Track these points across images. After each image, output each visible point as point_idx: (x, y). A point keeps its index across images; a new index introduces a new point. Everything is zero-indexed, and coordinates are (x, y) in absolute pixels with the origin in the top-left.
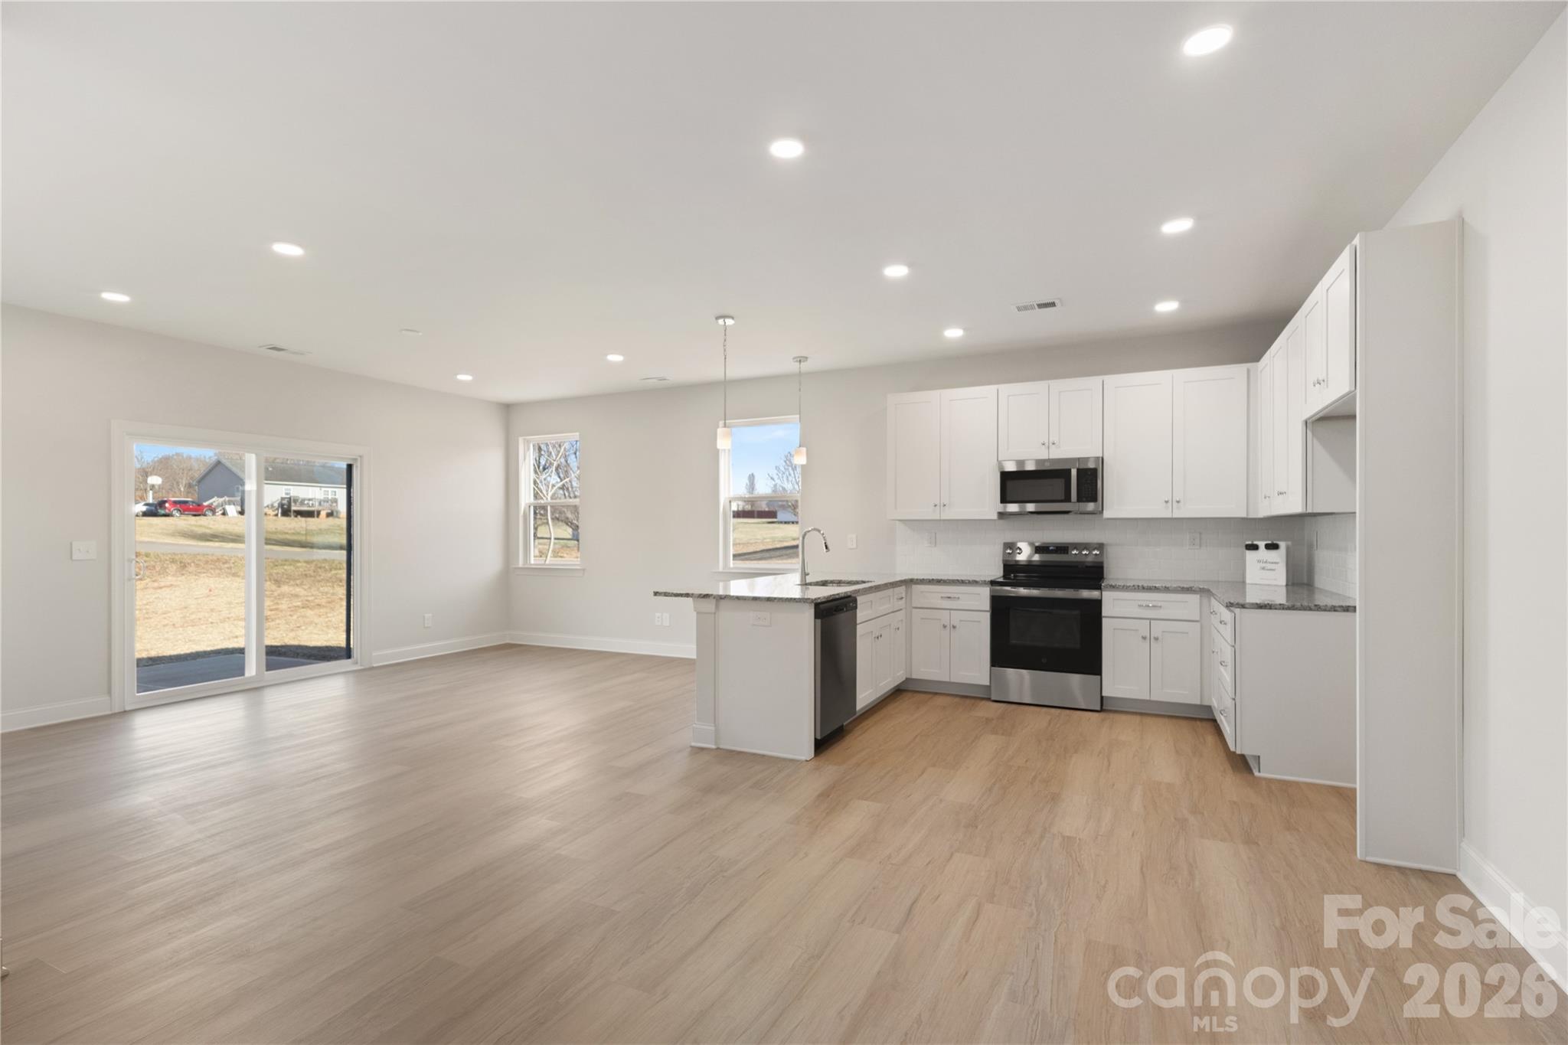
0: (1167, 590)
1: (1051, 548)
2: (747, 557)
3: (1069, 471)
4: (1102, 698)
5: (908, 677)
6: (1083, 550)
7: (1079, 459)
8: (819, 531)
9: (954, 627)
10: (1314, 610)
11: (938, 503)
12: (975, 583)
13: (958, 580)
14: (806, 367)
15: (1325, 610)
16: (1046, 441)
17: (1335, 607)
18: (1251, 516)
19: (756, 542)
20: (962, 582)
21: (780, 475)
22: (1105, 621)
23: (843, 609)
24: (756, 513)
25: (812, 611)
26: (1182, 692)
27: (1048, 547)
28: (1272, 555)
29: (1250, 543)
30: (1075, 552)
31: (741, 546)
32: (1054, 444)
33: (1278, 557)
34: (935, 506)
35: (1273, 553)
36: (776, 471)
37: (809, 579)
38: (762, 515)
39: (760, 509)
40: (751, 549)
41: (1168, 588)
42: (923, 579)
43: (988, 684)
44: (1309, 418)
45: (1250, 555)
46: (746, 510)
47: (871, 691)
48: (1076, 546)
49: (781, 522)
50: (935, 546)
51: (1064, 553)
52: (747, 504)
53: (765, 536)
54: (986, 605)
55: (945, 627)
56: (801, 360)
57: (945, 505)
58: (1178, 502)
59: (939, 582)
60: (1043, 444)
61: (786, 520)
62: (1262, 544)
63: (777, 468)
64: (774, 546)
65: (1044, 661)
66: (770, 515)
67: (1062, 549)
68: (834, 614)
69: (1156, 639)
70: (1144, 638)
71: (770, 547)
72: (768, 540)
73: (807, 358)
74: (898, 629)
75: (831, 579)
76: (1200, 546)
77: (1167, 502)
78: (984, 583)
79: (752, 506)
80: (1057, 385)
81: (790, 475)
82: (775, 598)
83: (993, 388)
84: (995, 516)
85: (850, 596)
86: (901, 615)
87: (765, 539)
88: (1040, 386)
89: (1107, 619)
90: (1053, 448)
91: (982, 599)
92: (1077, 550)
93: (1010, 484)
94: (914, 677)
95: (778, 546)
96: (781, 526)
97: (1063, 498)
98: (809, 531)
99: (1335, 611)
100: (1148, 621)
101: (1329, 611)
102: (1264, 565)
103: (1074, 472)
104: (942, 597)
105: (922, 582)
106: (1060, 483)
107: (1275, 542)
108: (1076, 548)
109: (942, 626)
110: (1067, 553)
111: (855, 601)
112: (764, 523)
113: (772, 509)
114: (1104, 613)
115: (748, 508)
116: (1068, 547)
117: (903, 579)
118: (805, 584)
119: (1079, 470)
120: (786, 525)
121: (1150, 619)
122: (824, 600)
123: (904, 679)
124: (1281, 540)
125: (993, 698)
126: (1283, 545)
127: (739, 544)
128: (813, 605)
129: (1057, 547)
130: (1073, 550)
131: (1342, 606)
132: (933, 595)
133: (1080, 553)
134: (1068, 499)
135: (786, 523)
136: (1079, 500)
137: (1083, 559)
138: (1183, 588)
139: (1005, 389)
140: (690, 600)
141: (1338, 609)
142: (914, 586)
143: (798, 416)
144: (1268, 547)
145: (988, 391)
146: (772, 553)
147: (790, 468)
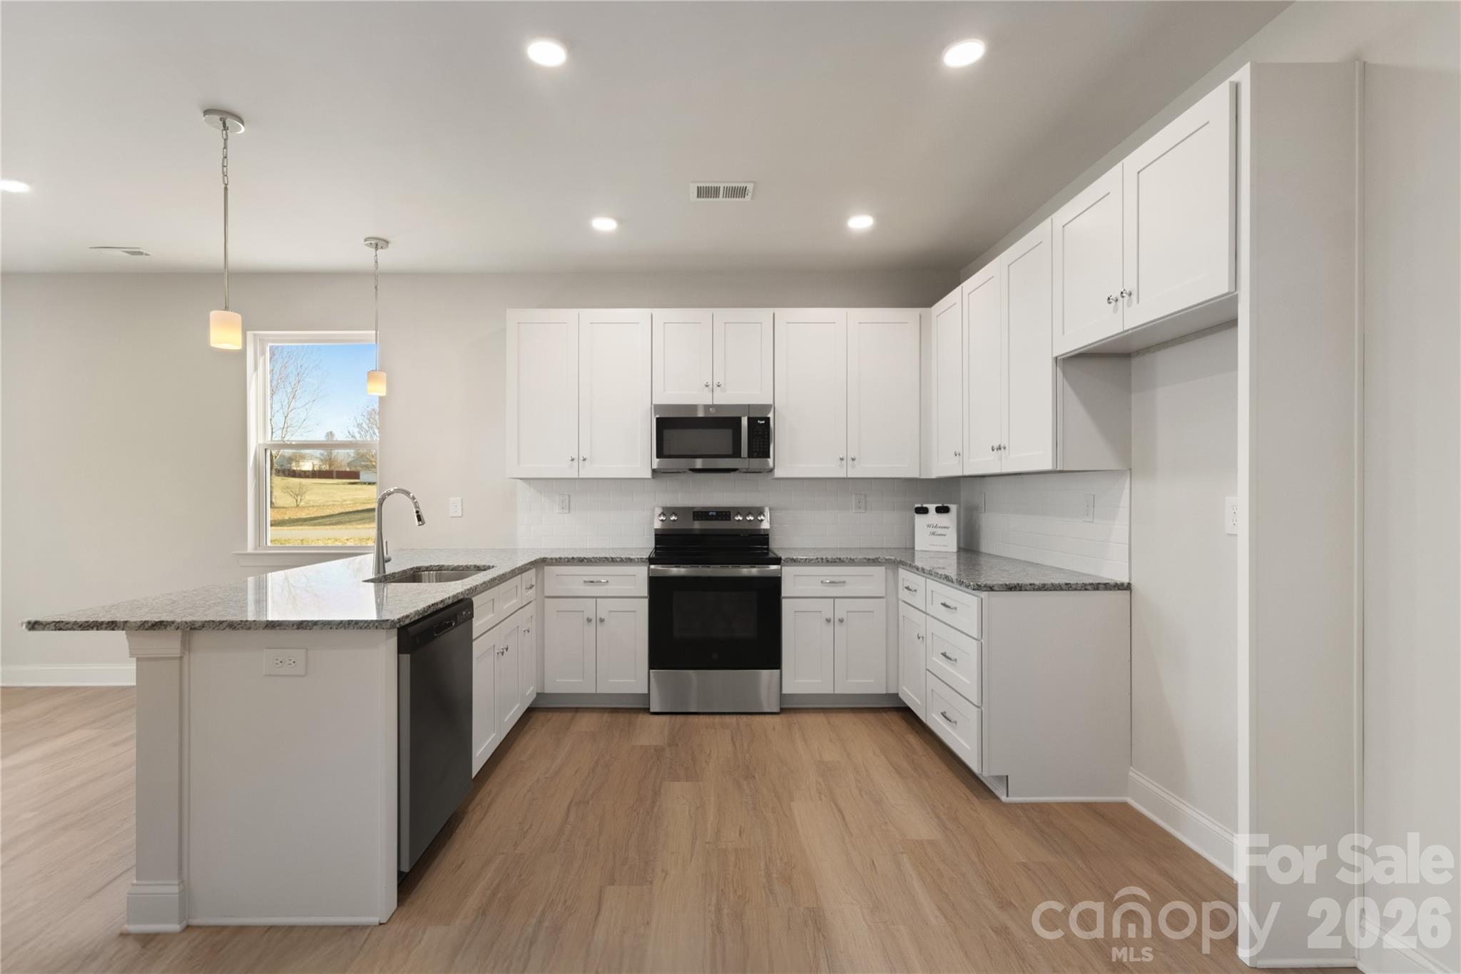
0: (852, 562)
1: (710, 514)
2: (320, 521)
3: (739, 419)
4: (781, 694)
5: (539, 691)
6: (748, 515)
7: (749, 405)
8: (407, 493)
9: (602, 620)
10: (1066, 590)
11: (575, 456)
12: (629, 561)
13: (606, 558)
14: (387, 258)
15: (1076, 590)
16: (710, 383)
17: (1085, 585)
18: (923, 477)
19: (334, 505)
20: (612, 561)
21: (363, 433)
22: (785, 603)
23: (450, 625)
24: (335, 474)
25: (393, 642)
26: (866, 682)
27: (708, 512)
28: (943, 519)
29: (919, 505)
30: (740, 518)
31: (316, 508)
32: (719, 386)
33: (949, 520)
34: (573, 460)
35: (943, 517)
36: (358, 430)
37: (390, 569)
38: (342, 475)
39: (340, 469)
40: (327, 512)
41: (853, 560)
42: (560, 558)
43: (646, 692)
44: (1059, 356)
45: (919, 519)
46: (324, 469)
47: (494, 735)
48: (738, 510)
49: (365, 483)
50: (569, 512)
51: (726, 520)
52: (326, 464)
53: (345, 498)
54: (644, 590)
55: (589, 620)
56: (379, 243)
57: (584, 460)
58: (853, 459)
59: (581, 561)
60: (707, 386)
61: (369, 481)
62: (932, 507)
63: (360, 426)
64: (355, 509)
65: (715, 656)
66: (351, 476)
67: (724, 514)
68: (435, 638)
69: (841, 621)
70: (828, 621)
71: (351, 510)
72: (348, 502)
73: (387, 242)
74: (528, 631)
75: (427, 564)
76: (866, 510)
77: (842, 459)
78: (641, 561)
79: (330, 467)
80: (723, 314)
81: (374, 433)
82: (315, 623)
83: (647, 311)
84: (648, 475)
85: (460, 601)
86: (530, 610)
87: (345, 501)
88: (703, 314)
89: (787, 600)
90: (717, 390)
91: (636, 581)
92: (741, 515)
93: (668, 433)
94: (546, 692)
95: (360, 508)
96: (364, 486)
97: (730, 452)
98: (389, 494)
99: (1086, 589)
100: (833, 600)
101: (1080, 590)
102: (934, 530)
103: (745, 421)
104: (585, 582)
105: (558, 562)
106: (728, 433)
107: (945, 505)
108: (738, 513)
109: (585, 620)
110: (730, 520)
111: (471, 604)
112: (344, 484)
113: (353, 469)
114: (784, 594)
115: (325, 467)
116: (730, 512)
117: (533, 559)
118: (382, 579)
119: (749, 419)
120: (370, 486)
121: (834, 598)
122: (417, 618)
123: (535, 696)
124: (951, 503)
125: (652, 710)
126: (953, 508)
127: (313, 506)
128: (395, 632)
129: (717, 512)
130: (737, 515)
131: (1092, 584)
132: (571, 580)
133: (744, 518)
134: (736, 454)
135: (369, 484)
136: (750, 455)
137: (747, 526)
138: (869, 559)
139: (661, 314)
140: (120, 635)
141: (1089, 587)
142: (547, 568)
143: (374, 332)
144: (939, 510)
145: (639, 315)
146: (353, 516)
147: (374, 426)
